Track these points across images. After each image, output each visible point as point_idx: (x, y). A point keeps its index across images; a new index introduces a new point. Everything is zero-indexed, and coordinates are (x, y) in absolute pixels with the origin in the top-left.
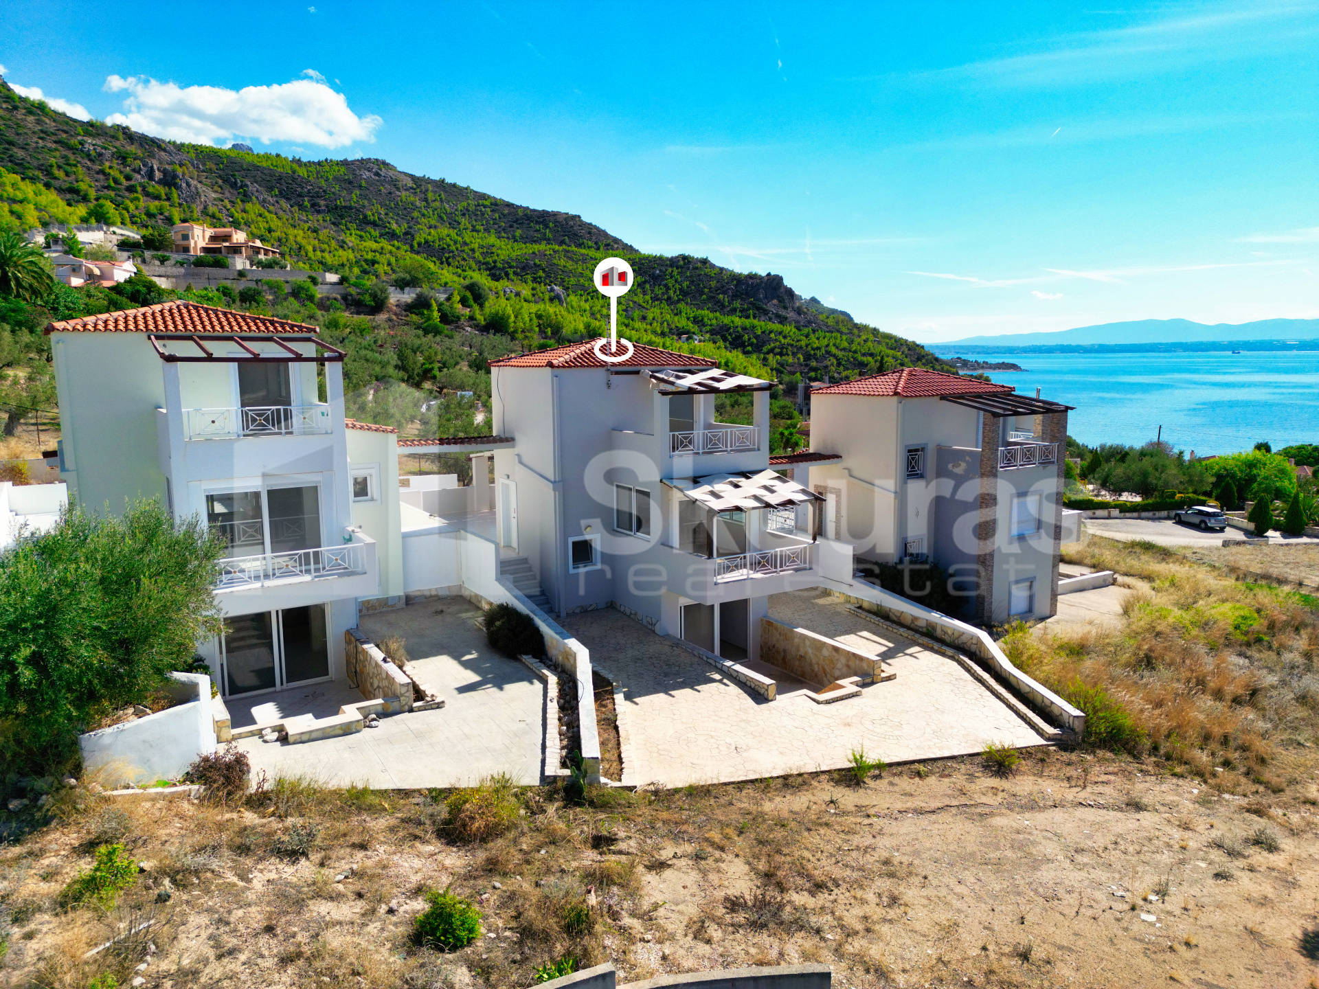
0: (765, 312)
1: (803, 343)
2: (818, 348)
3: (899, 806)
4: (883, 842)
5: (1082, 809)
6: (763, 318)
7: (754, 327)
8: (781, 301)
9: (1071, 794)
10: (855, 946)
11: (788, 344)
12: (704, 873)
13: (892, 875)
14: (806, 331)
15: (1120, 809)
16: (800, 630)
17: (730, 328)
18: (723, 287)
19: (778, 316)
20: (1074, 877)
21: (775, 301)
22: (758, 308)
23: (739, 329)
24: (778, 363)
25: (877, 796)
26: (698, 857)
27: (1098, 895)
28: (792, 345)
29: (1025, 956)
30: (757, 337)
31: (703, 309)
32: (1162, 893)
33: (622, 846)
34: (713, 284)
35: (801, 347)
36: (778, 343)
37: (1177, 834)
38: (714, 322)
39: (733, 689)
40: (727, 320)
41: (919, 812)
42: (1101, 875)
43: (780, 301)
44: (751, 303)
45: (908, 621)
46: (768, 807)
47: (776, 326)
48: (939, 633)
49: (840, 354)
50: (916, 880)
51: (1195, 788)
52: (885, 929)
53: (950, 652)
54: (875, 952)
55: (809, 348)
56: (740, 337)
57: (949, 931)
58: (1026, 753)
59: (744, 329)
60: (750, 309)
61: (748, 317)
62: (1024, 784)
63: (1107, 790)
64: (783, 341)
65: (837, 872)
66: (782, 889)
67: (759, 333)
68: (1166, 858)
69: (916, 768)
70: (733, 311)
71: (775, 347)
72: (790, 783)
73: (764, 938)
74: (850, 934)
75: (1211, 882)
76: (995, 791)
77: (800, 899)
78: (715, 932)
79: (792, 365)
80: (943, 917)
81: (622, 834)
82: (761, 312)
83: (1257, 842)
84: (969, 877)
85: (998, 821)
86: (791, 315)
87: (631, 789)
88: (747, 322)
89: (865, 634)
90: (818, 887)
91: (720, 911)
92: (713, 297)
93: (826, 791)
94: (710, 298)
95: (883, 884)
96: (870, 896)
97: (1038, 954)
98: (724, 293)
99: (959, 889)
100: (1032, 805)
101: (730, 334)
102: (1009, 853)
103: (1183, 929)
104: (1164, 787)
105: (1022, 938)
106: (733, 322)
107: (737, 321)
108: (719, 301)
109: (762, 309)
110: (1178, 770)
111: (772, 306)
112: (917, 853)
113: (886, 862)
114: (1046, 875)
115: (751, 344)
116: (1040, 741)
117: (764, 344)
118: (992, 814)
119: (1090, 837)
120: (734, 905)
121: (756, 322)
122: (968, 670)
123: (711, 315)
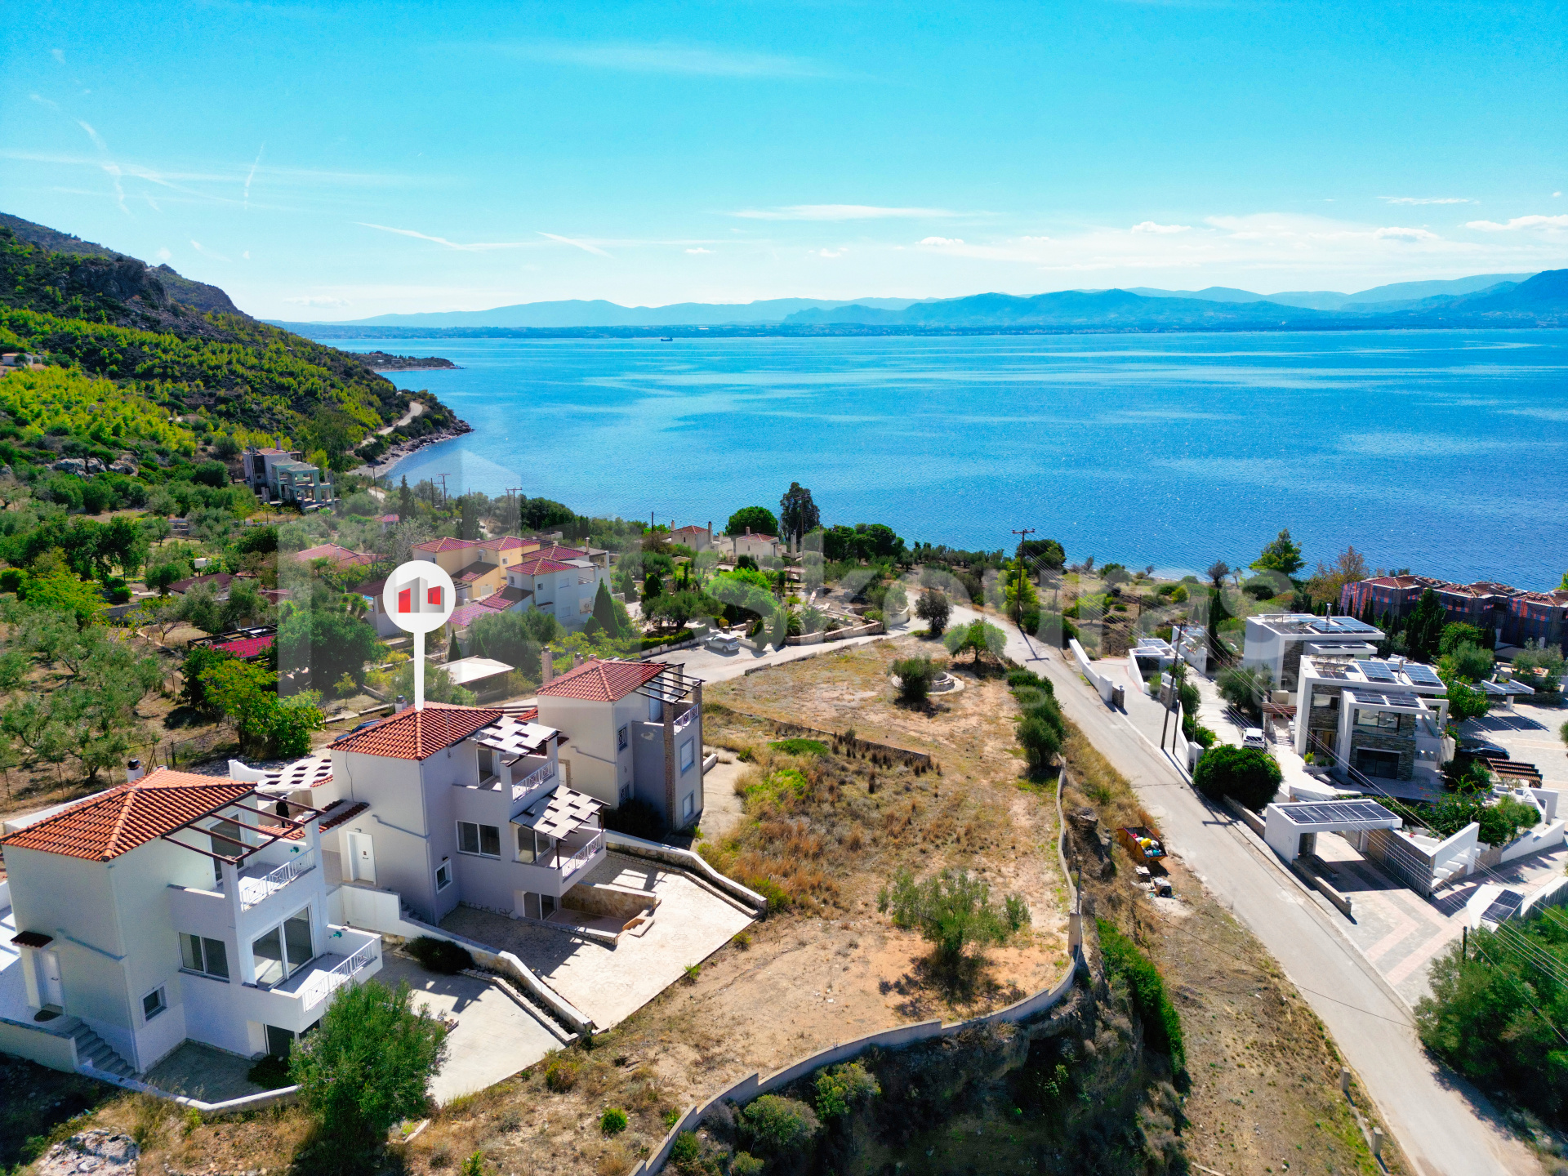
0: (126, 313)
1: (194, 360)
2: (218, 367)
3: (718, 986)
4: (726, 1009)
5: (785, 956)
6: (123, 321)
7: (114, 337)
8: (145, 296)
9: (778, 948)
10: (748, 1059)
11: (173, 362)
12: (673, 1056)
13: (739, 1024)
14: (192, 342)
15: (797, 949)
16: (598, 886)
17: (76, 339)
18: (49, 275)
19: (146, 319)
20: (800, 993)
21: (137, 298)
22: (113, 308)
23: (92, 340)
24: (171, 395)
25: (707, 983)
26: (666, 1050)
27: (811, 998)
28: (178, 363)
29: (802, 1036)
30: (122, 351)
31: (21, 307)
32: (830, 987)
33: (633, 1060)
34: (31, 269)
35: (193, 366)
36: (157, 361)
37: (822, 953)
38: (47, 328)
39: (595, 947)
40: (69, 325)
41: (727, 986)
42: (807, 988)
43: (144, 298)
44: (99, 299)
45: (644, 853)
46: (668, 1012)
47: (150, 336)
48: (665, 857)
49: (250, 374)
50: (749, 1022)
51: (818, 923)
52: (752, 1048)
53: (678, 870)
54: (755, 1058)
55: (205, 367)
56: (94, 351)
57: (773, 1038)
58: (747, 930)
59: (99, 339)
60: (99, 308)
61: (98, 320)
62: (757, 950)
63: (788, 939)
64: (163, 356)
65: (721, 1032)
66: (708, 1050)
67: (125, 346)
68: (824, 968)
69: (710, 961)
70: (73, 311)
71: (154, 366)
72: (666, 994)
73: (717, 1072)
74: (743, 1056)
75: (843, 974)
76: (748, 960)
77: (716, 1050)
78: (699, 1078)
79: (190, 396)
80: (768, 1033)
81: (627, 1055)
82: (118, 313)
83: (851, 945)
84: (764, 1011)
85: (759, 977)
86: (165, 317)
87: (607, 1031)
88: (103, 329)
89: (626, 871)
90: (719, 1042)
91: (694, 1070)
92: (35, 290)
93: (686, 992)
94: (30, 291)
95: (739, 1030)
96: (738, 1037)
97: (806, 1034)
98: (54, 283)
99: (766, 1018)
100: (766, 962)
101: (78, 347)
102: (772, 993)
103: (843, 1001)
104: (808, 928)
105: (798, 1030)
106: (78, 329)
107: (88, 328)
108: (46, 296)
109: (118, 308)
110: (809, 914)
111: (133, 303)
112: (741, 1009)
113: (733, 1019)
114: (790, 997)
115: (116, 362)
116: (751, 921)
117: (135, 362)
118: (754, 975)
119: (794, 970)
120: (697, 1064)
121: (113, 328)
122: (693, 881)
123: (39, 318)
